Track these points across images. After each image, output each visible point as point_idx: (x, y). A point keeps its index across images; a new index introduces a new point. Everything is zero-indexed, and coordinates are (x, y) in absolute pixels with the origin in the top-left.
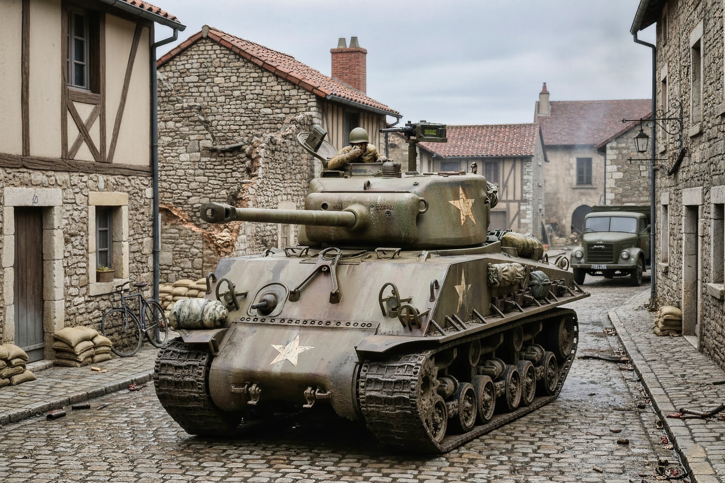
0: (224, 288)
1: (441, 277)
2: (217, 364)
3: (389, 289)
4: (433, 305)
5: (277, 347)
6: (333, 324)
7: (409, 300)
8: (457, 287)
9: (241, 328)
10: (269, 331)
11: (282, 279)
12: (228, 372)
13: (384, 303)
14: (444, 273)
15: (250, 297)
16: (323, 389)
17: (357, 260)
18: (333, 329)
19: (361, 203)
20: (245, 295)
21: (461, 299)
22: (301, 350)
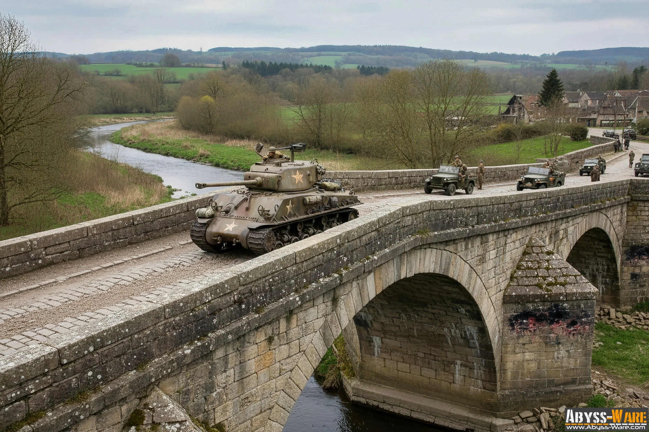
0: (214, 204)
1: (279, 203)
2: (209, 230)
3: (261, 207)
4: (275, 213)
5: (227, 225)
6: (245, 218)
7: (269, 211)
8: (288, 207)
9: (219, 219)
10: (227, 220)
11: (233, 202)
12: (211, 232)
13: (260, 212)
14: (281, 202)
15: (223, 208)
16: (238, 240)
17: (257, 196)
18: (244, 219)
19: (260, 177)
20: (222, 207)
21: (289, 210)
22: (235, 226)
